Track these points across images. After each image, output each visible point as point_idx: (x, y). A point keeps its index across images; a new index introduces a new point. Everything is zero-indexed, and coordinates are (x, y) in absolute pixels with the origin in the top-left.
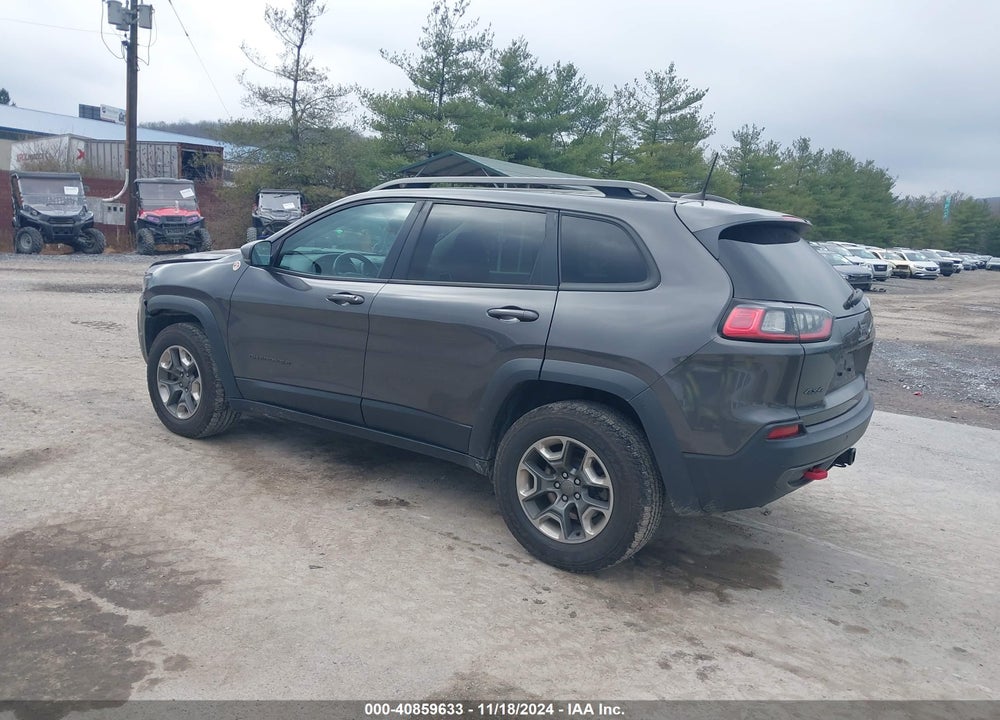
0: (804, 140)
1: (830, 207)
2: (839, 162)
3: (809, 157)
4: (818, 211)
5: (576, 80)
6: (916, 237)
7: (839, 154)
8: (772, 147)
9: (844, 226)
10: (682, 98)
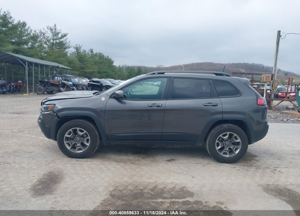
0: (92, 49)
1: (102, 69)
2: (101, 56)
3: (93, 54)
4: (99, 70)
5: (27, 27)
6: (120, 77)
7: (100, 53)
8: (85, 52)
9: (106, 74)
10: (60, 36)
